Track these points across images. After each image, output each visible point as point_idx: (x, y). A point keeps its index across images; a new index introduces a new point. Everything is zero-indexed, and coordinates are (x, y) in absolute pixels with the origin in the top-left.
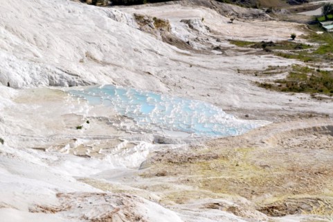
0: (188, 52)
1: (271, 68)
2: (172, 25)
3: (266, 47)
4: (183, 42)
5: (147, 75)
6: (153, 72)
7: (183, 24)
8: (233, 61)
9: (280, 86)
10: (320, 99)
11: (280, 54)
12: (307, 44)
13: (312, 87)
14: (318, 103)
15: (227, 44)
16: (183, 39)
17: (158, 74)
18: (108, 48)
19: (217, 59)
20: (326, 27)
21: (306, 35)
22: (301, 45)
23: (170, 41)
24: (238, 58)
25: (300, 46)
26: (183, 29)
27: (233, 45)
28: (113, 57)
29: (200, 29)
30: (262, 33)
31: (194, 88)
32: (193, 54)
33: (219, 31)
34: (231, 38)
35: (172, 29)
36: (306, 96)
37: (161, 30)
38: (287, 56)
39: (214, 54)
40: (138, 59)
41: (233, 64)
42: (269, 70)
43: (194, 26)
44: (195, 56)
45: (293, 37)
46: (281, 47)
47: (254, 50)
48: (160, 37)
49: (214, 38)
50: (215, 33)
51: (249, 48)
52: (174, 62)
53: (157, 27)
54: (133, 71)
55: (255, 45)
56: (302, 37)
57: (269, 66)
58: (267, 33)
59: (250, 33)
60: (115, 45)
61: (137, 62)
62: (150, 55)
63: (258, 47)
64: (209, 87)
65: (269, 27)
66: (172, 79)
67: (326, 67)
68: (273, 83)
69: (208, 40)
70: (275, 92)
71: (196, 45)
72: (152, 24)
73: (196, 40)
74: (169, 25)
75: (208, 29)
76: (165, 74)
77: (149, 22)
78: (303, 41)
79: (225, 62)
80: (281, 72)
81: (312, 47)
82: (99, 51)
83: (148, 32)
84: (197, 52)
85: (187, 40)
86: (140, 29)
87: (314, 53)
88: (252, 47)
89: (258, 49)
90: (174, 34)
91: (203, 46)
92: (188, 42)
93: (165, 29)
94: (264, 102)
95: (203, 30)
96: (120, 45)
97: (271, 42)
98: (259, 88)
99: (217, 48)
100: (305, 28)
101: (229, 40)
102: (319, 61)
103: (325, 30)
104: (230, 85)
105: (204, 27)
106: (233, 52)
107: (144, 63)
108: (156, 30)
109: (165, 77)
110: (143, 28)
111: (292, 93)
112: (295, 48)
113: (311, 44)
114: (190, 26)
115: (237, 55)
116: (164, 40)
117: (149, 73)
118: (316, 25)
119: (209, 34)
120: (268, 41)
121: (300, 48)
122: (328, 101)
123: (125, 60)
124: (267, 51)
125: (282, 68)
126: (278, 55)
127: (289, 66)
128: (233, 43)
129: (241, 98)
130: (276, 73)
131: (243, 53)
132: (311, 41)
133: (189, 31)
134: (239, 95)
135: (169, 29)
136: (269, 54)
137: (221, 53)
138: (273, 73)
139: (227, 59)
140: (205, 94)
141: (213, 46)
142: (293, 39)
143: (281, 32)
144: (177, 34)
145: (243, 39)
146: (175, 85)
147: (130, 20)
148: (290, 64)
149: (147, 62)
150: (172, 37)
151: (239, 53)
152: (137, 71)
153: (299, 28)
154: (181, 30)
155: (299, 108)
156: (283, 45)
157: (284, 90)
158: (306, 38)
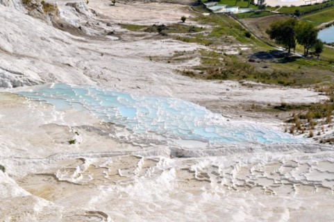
0: (83, 39)
1: (178, 53)
2: (60, 9)
3: (161, 31)
4: (74, 27)
5: (67, 67)
6: (72, 64)
7: (70, 7)
8: (134, 47)
9: (202, 73)
10: (251, 86)
11: (178, 38)
12: (200, 26)
13: (233, 73)
14: (250, 91)
15: (118, 29)
16: (74, 24)
17: (77, 65)
18: (15, 37)
19: (117, 45)
20: (210, 8)
21: (193, 17)
22: (194, 27)
23: (62, 26)
24: (138, 43)
25: (193, 29)
26: (71, 13)
27: (125, 30)
28: (24, 48)
29: (87, 13)
30: (149, 16)
31: (119, 80)
32: (88, 40)
33: (105, 15)
34: (120, 22)
35: (61, 14)
36: (235, 83)
37: (50, 15)
38: (186, 40)
39: (110, 40)
40: (49, 49)
41: (136, 50)
42: (176, 55)
43: (80, 10)
44: (92, 42)
45: (184, 19)
46: (175, 31)
47: (150, 35)
48: (50, 22)
49: (103, 22)
50: (102, 17)
51: (144, 33)
52: (84, 51)
53: (46, 11)
54: (51, 64)
55: (149, 29)
56: (190, 19)
57: (176, 52)
58: (154, 16)
59: (137, 16)
60: (20, 34)
61: (50, 53)
62: (57, 44)
63: (152, 31)
64: (133, 78)
65: (153, 9)
66: (93, 70)
67: (230, 50)
68: (193, 70)
69: (98, 24)
70: (201, 80)
71: (89, 31)
72: (41, 8)
73: (87, 24)
74: (58, 10)
75: (94, 12)
76: (84, 66)
77: (37, 6)
78: (194, 23)
79: (126, 49)
80: (191, 58)
81: (205, 29)
82: (6, 41)
83: (38, 18)
84: (92, 38)
85: (78, 25)
86: (29, 14)
87: (210, 36)
88: (145, 31)
89: (153, 33)
90: (64, 19)
91: (96, 31)
92: (80, 28)
93: (53, 13)
94: (197, 93)
95: (89, 14)
96: (24, 34)
97: (163, 26)
98: (183, 77)
99: (111, 33)
100: (190, 10)
101: (119, 24)
102: (219, 44)
103: (210, 11)
104: (154, 75)
105: (90, 11)
106: (129, 37)
107: (58, 54)
108: (45, 15)
109: (85, 68)
110: (32, 13)
111: (219, 81)
112: (189, 31)
113: (204, 27)
114: (77, 10)
115: (135, 41)
116: (55, 25)
117: (69, 65)
118: (200, 6)
119: (96, 18)
120: (159, 24)
121: (194, 31)
122: (260, 88)
123: (37, 50)
124: (163, 35)
125: (189, 53)
126: (177, 39)
127: (195, 50)
128: (124, 28)
129: (172, 89)
130: (187, 59)
131: (140, 38)
132: (201, 24)
133: (77, 16)
134: (168, 85)
135: (58, 13)
136: (167, 38)
137: (117, 38)
138: (184, 59)
139: (127, 45)
140: (135, 86)
141: (105, 31)
142: (184, 22)
143: (168, 15)
144: (67, 19)
145: (132, 23)
146: (99, 77)
147: (17, 5)
148: (195, 48)
149: (60, 52)
150: (61, 22)
151: (136, 38)
152: (54, 63)
153: (184, 10)
154: (69, 15)
155: (237, 97)
156: (176, 27)
157: (209, 78)
158: (195, 20)
